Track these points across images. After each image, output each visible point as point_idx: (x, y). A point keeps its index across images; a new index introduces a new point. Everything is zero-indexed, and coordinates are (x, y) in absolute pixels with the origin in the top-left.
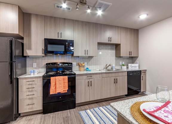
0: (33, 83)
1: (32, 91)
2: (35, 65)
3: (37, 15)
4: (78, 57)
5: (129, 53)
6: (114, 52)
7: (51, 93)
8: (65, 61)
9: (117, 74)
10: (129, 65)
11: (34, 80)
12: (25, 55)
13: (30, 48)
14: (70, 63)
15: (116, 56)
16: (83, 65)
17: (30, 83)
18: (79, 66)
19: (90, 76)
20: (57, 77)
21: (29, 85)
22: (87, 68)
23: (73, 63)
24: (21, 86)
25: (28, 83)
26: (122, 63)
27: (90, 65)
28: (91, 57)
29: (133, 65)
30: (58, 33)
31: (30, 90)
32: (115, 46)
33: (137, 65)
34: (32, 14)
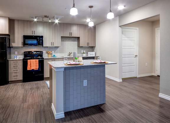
0: (17, 63)
1: (16, 68)
2: (16, 53)
3: (18, 20)
4: (47, 47)
5: (87, 44)
6: (76, 43)
7: (28, 69)
8: (38, 50)
10: (89, 53)
11: (18, 61)
12: (11, 46)
13: (14, 42)
14: (41, 52)
15: (78, 47)
16: (51, 53)
17: (15, 63)
18: (48, 54)
20: (31, 60)
21: (15, 64)
22: (54, 55)
23: (43, 52)
24: (10, 65)
25: (14, 63)
26: (83, 51)
27: (56, 53)
28: (57, 47)
29: (91, 53)
30: (32, 31)
31: (15, 67)
32: (77, 38)
33: (94, 53)
34: (15, 20)
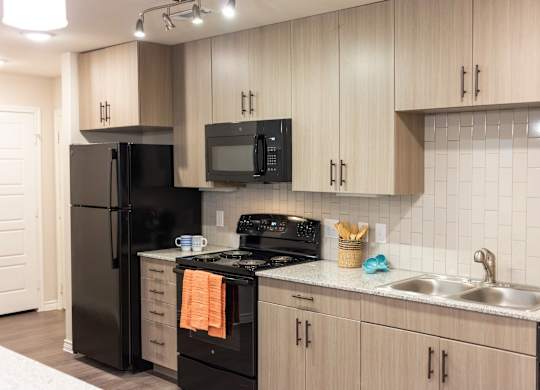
2: (220, 216)
9: (449, 325)
19: (309, 296)
22: (381, 258)
23: (325, 221)
27: (400, 242)
30: (243, 96)
